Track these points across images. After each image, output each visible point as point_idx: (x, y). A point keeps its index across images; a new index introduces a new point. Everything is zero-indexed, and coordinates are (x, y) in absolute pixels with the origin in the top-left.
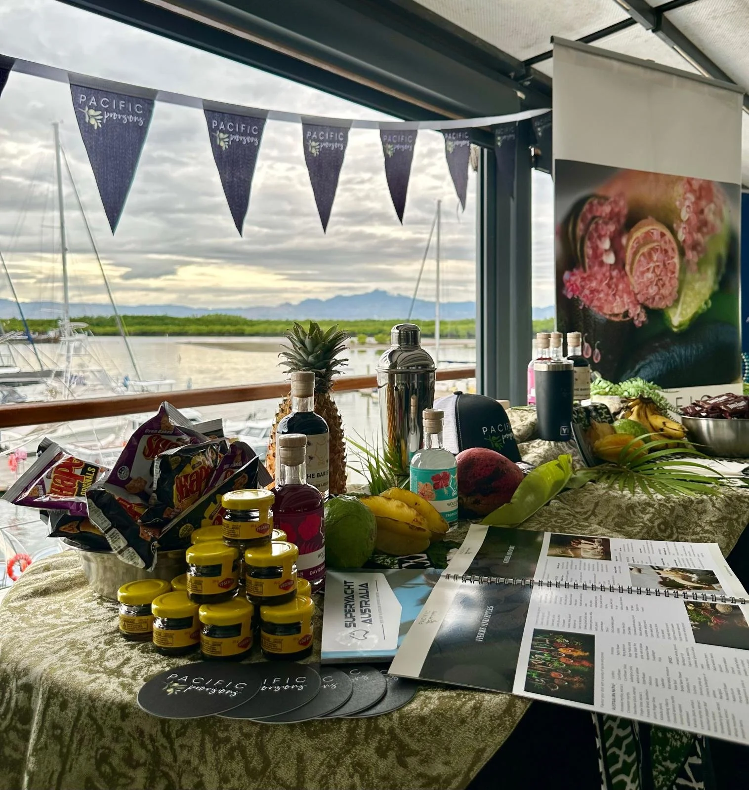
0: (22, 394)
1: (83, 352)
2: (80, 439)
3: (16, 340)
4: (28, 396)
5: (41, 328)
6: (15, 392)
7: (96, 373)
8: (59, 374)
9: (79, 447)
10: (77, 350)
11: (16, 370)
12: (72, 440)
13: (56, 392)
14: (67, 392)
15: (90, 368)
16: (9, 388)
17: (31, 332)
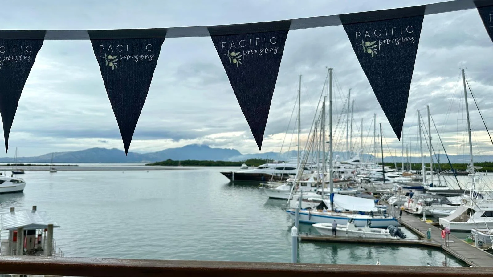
0: (450, 201)
1: (480, 181)
2: (479, 227)
3: (449, 173)
4: (453, 202)
5: (462, 168)
6: (447, 199)
7: (488, 193)
8: (468, 192)
9: (478, 231)
10: (477, 181)
11: (447, 188)
12: (475, 227)
13: (466, 201)
14: (472, 202)
15: (485, 190)
16: (443, 197)
17: (457, 170)
